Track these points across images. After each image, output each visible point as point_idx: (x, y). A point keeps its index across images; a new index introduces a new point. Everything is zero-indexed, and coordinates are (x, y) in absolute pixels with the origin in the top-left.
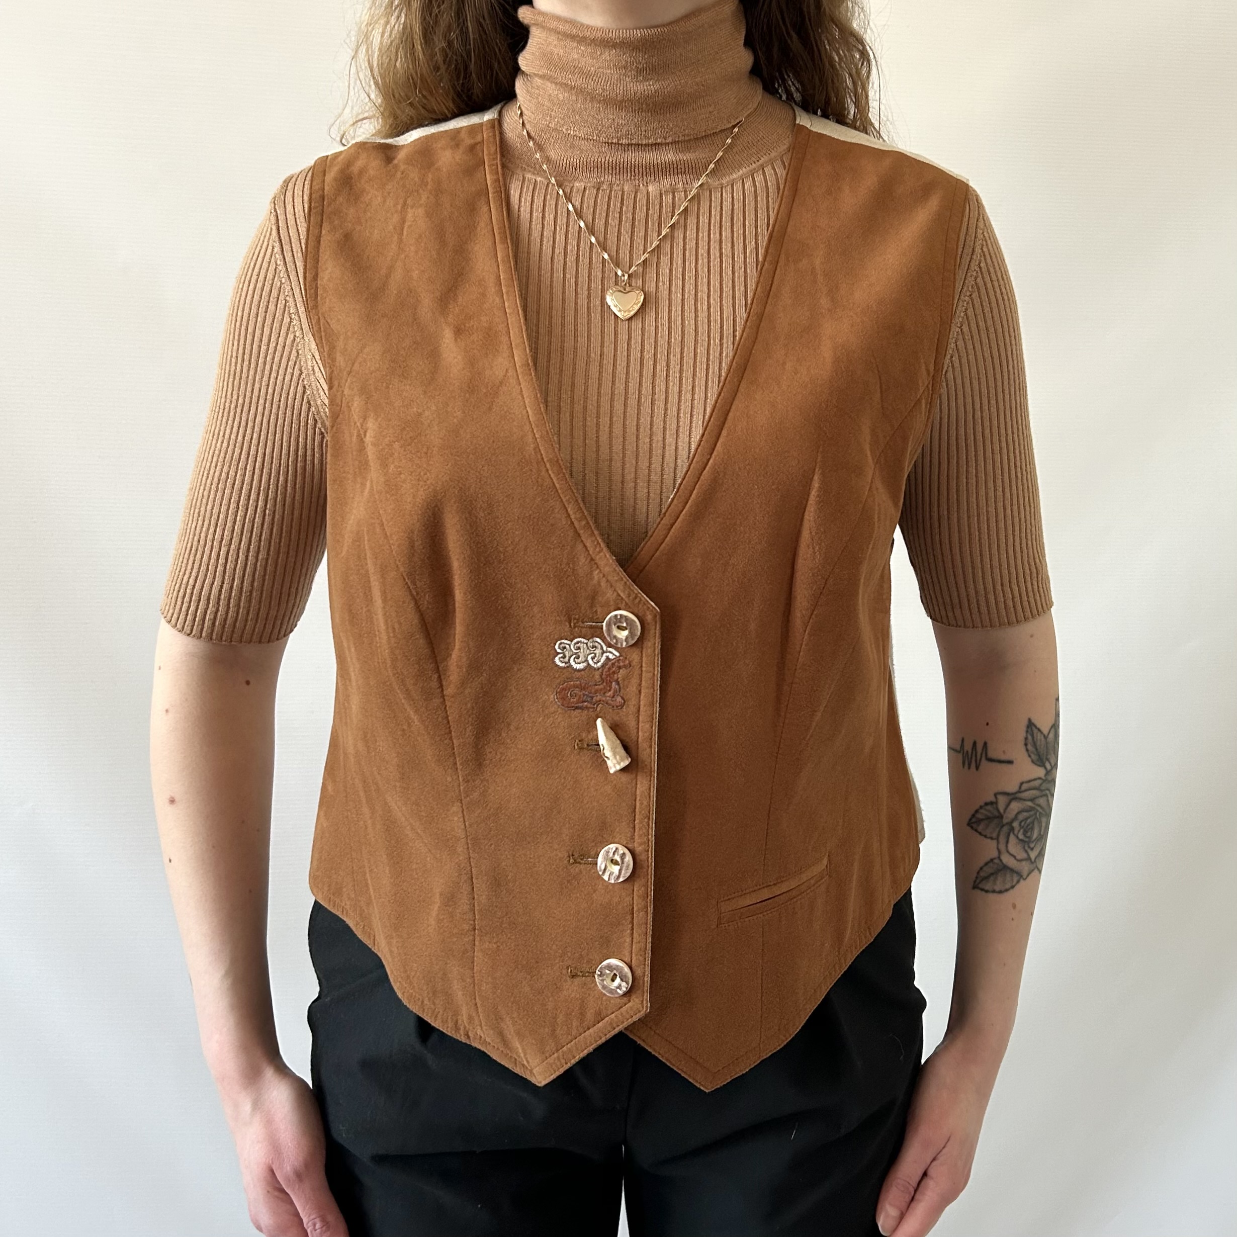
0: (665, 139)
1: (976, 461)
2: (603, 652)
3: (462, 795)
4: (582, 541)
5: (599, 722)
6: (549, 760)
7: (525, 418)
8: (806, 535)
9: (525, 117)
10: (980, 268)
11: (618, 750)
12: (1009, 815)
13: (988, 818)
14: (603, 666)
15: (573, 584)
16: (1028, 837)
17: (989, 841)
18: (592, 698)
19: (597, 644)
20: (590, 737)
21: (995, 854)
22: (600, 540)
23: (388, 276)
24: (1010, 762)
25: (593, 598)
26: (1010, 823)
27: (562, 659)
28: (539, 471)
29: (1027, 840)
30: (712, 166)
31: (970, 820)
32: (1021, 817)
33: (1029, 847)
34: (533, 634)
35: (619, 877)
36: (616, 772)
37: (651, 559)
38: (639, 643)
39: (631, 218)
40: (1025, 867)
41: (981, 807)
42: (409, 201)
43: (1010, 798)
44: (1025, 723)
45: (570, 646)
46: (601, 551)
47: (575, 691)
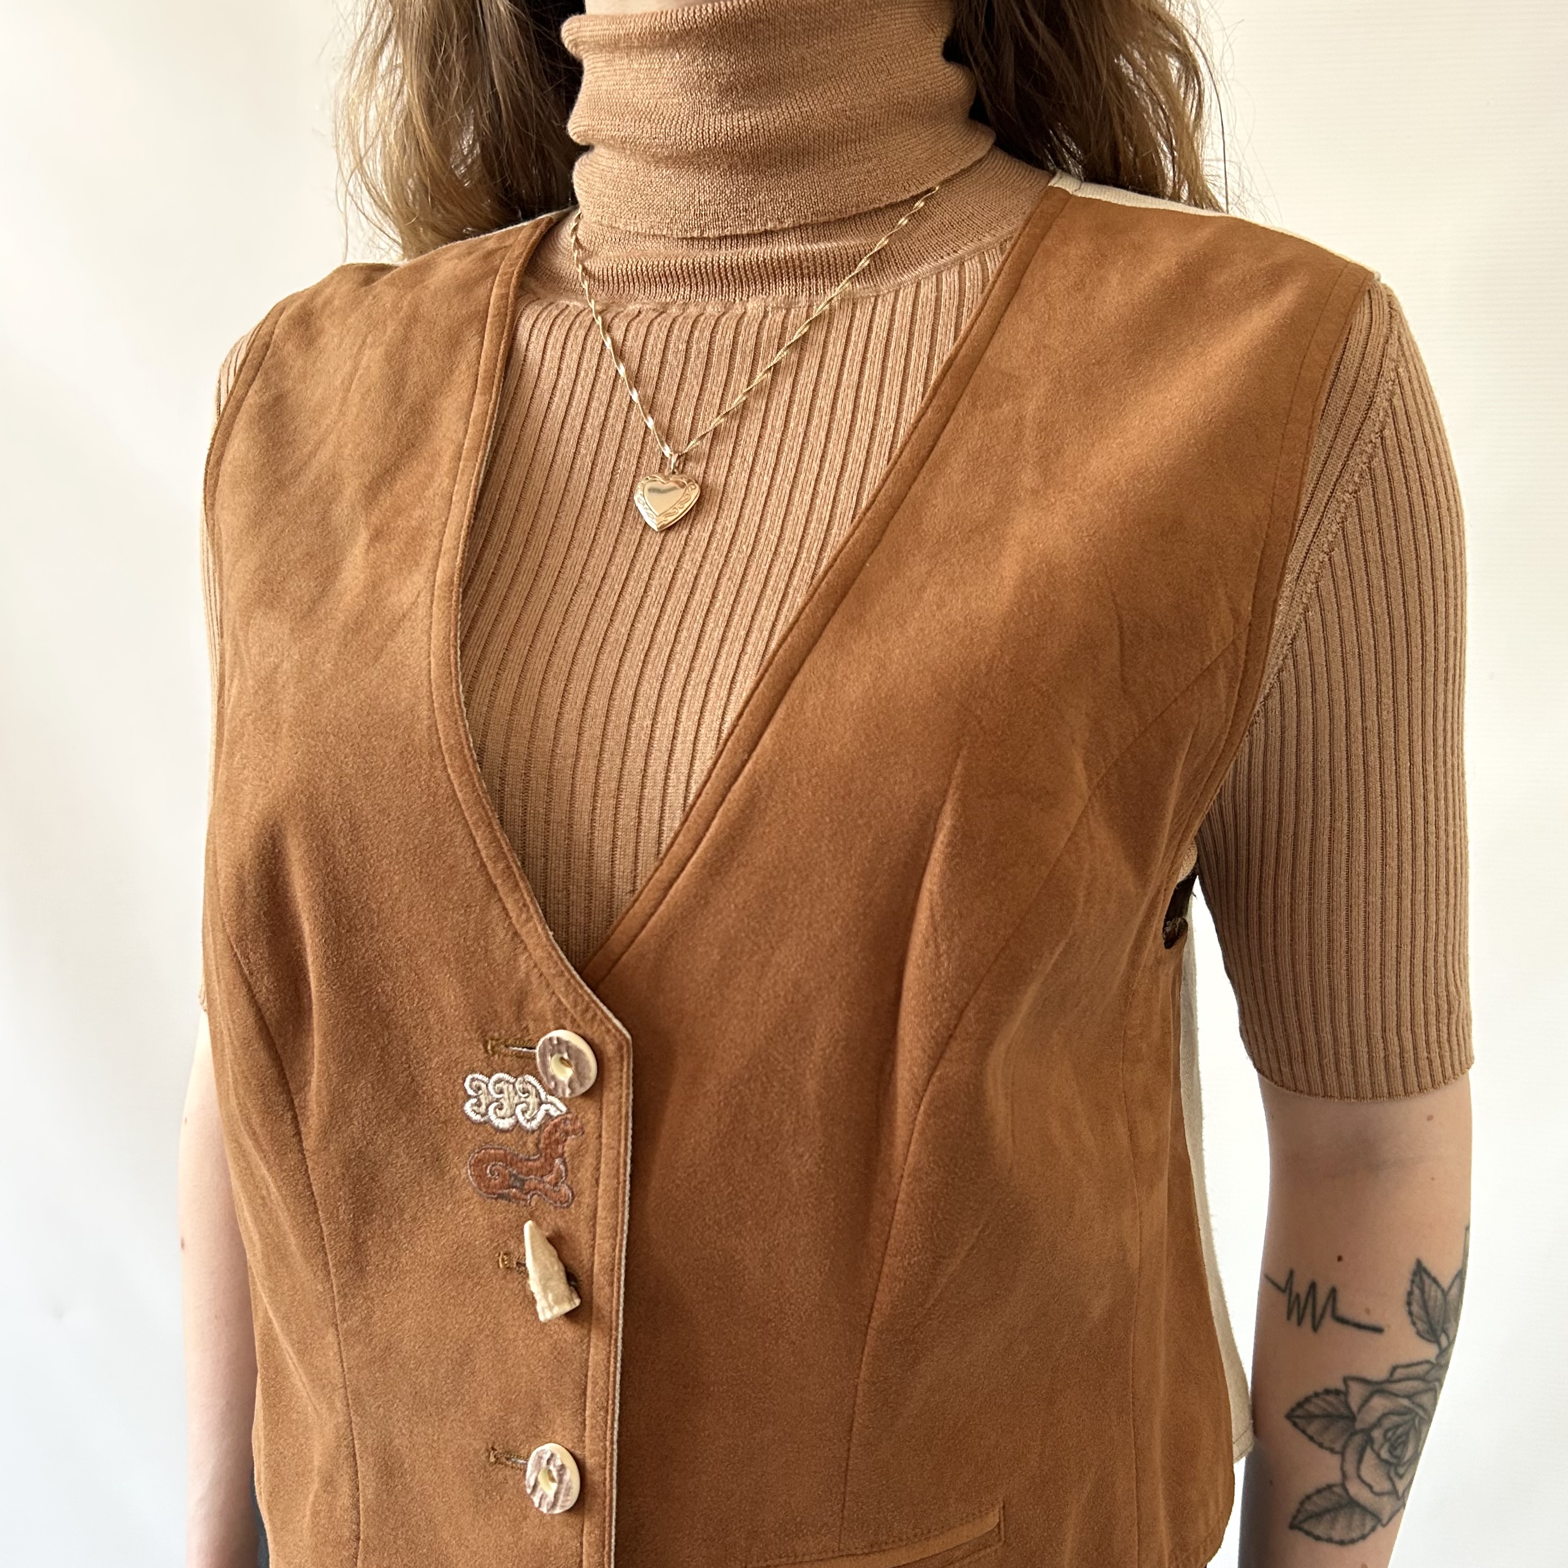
2: (541, 1103)
4: (500, 899)
5: (528, 1226)
6: (460, 1280)
10: (1382, 437)
11: (552, 1283)
12: (1367, 1418)
13: (1329, 1417)
14: (540, 1127)
16: (1396, 1457)
17: (1327, 1454)
18: (524, 1181)
19: (529, 1087)
21: (1335, 1477)
22: (529, 900)
24: (1377, 1329)
25: (520, 1003)
26: (1367, 1432)
27: (475, 1108)
29: (1395, 1461)
30: (866, 262)
31: (1293, 1410)
32: (1387, 1423)
33: (1397, 1474)
34: (429, 1059)
35: (554, 1505)
36: (553, 1321)
37: (632, 942)
38: (595, 1092)
40: (1386, 1505)
41: (1316, 1395)
42: (370, 338)
43: (1371, 1388)
44: (1409, 1266)
45: (487, 1086)
46: (528, 920)
47: (498, 1167)
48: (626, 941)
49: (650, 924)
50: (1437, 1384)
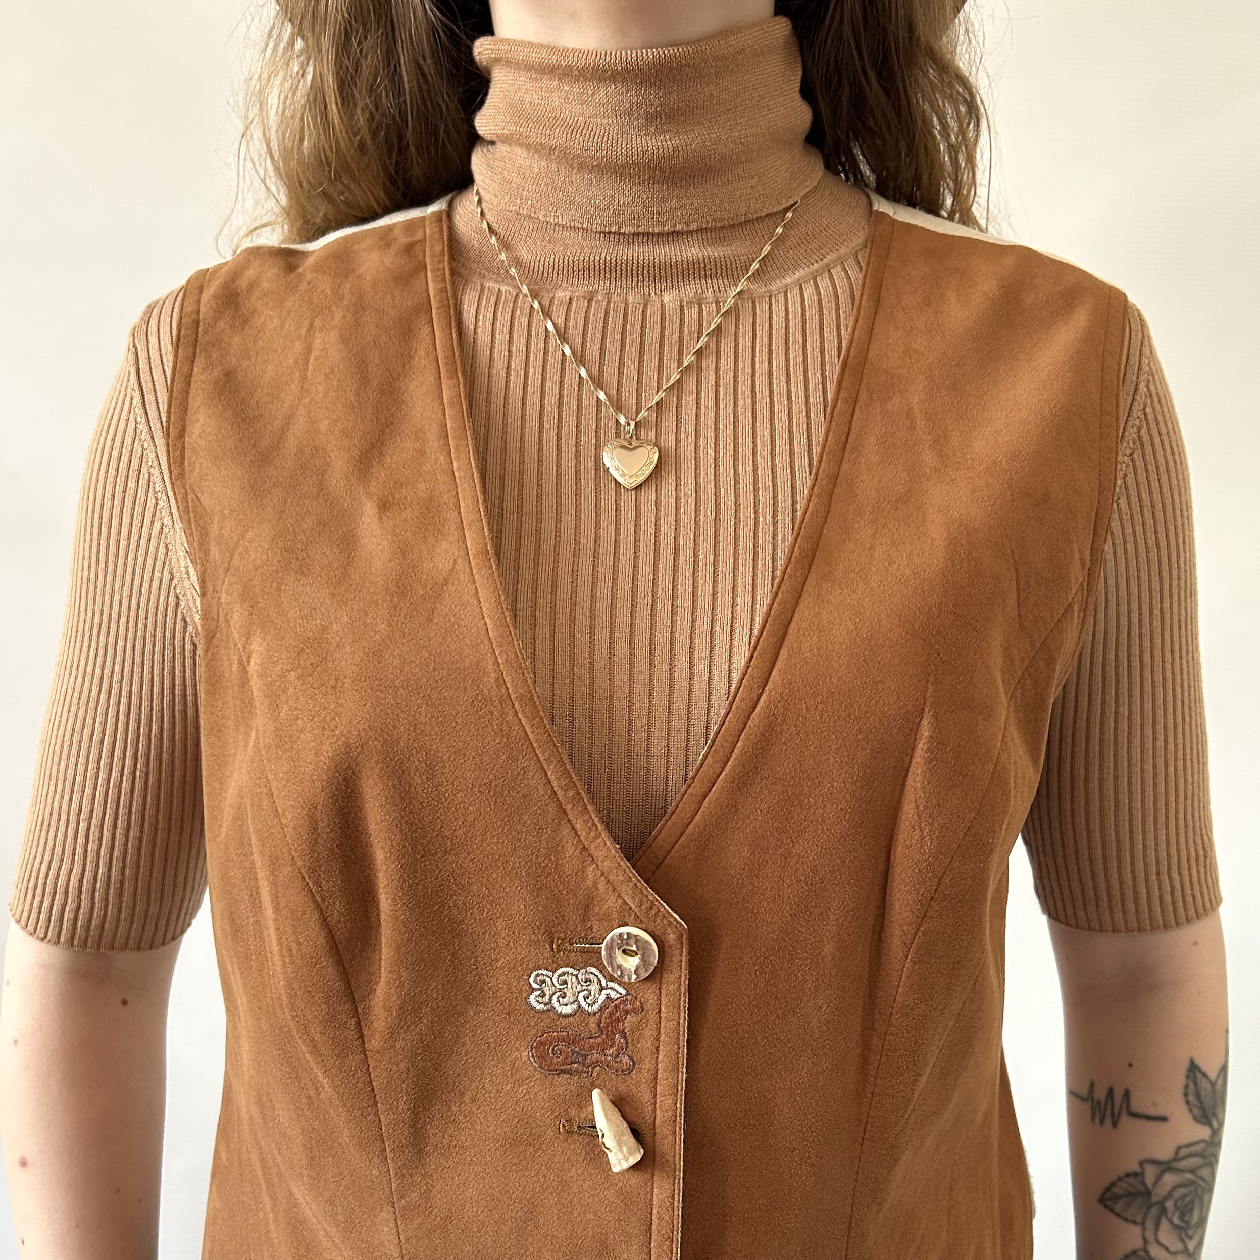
0: (687, 226)
1: (1130, 697)
2: (602, 989)
3: (395, 1195)
4: (569, 821)
5: (596, 1094)
6: (522, 1148)
7: (483, 632)
8: (909, 810)
9: (484, 205)
10: (1145, 414)
11: (624, 1138)
12: (1160, 1192)
13: (1129, 1194)
14: (601, 1010)
15: (557, 886)
16: (1186, 1222)
17: (1130, 1226)
18: (585, 1057)
19: (592, 977)
20: (583, 1116)
21: (1139, 1244)
22: (596, 820)
23: (285, 429)
24: (1163, 1119)
25: (587, 908)
27: (540, 999)
28: (504, 714)
29: (1184, 1225)
30: (755, 265)
31: (1103, 1195)
32: (1177, 1194)
33: (1187, 1235)
34: (497, 960)
36: (621, 1173)
37: (673, 847)
38: (656, 976)
39: (639, 340)
41: (1120, 1179)
42: (317, 323)
43: (1162, 1167)
44: (1184, 1065)
45: (551, 979)
46: (598, 836)
47: (560, 1047)
48: (667, 847)
50: (1213, 1159)
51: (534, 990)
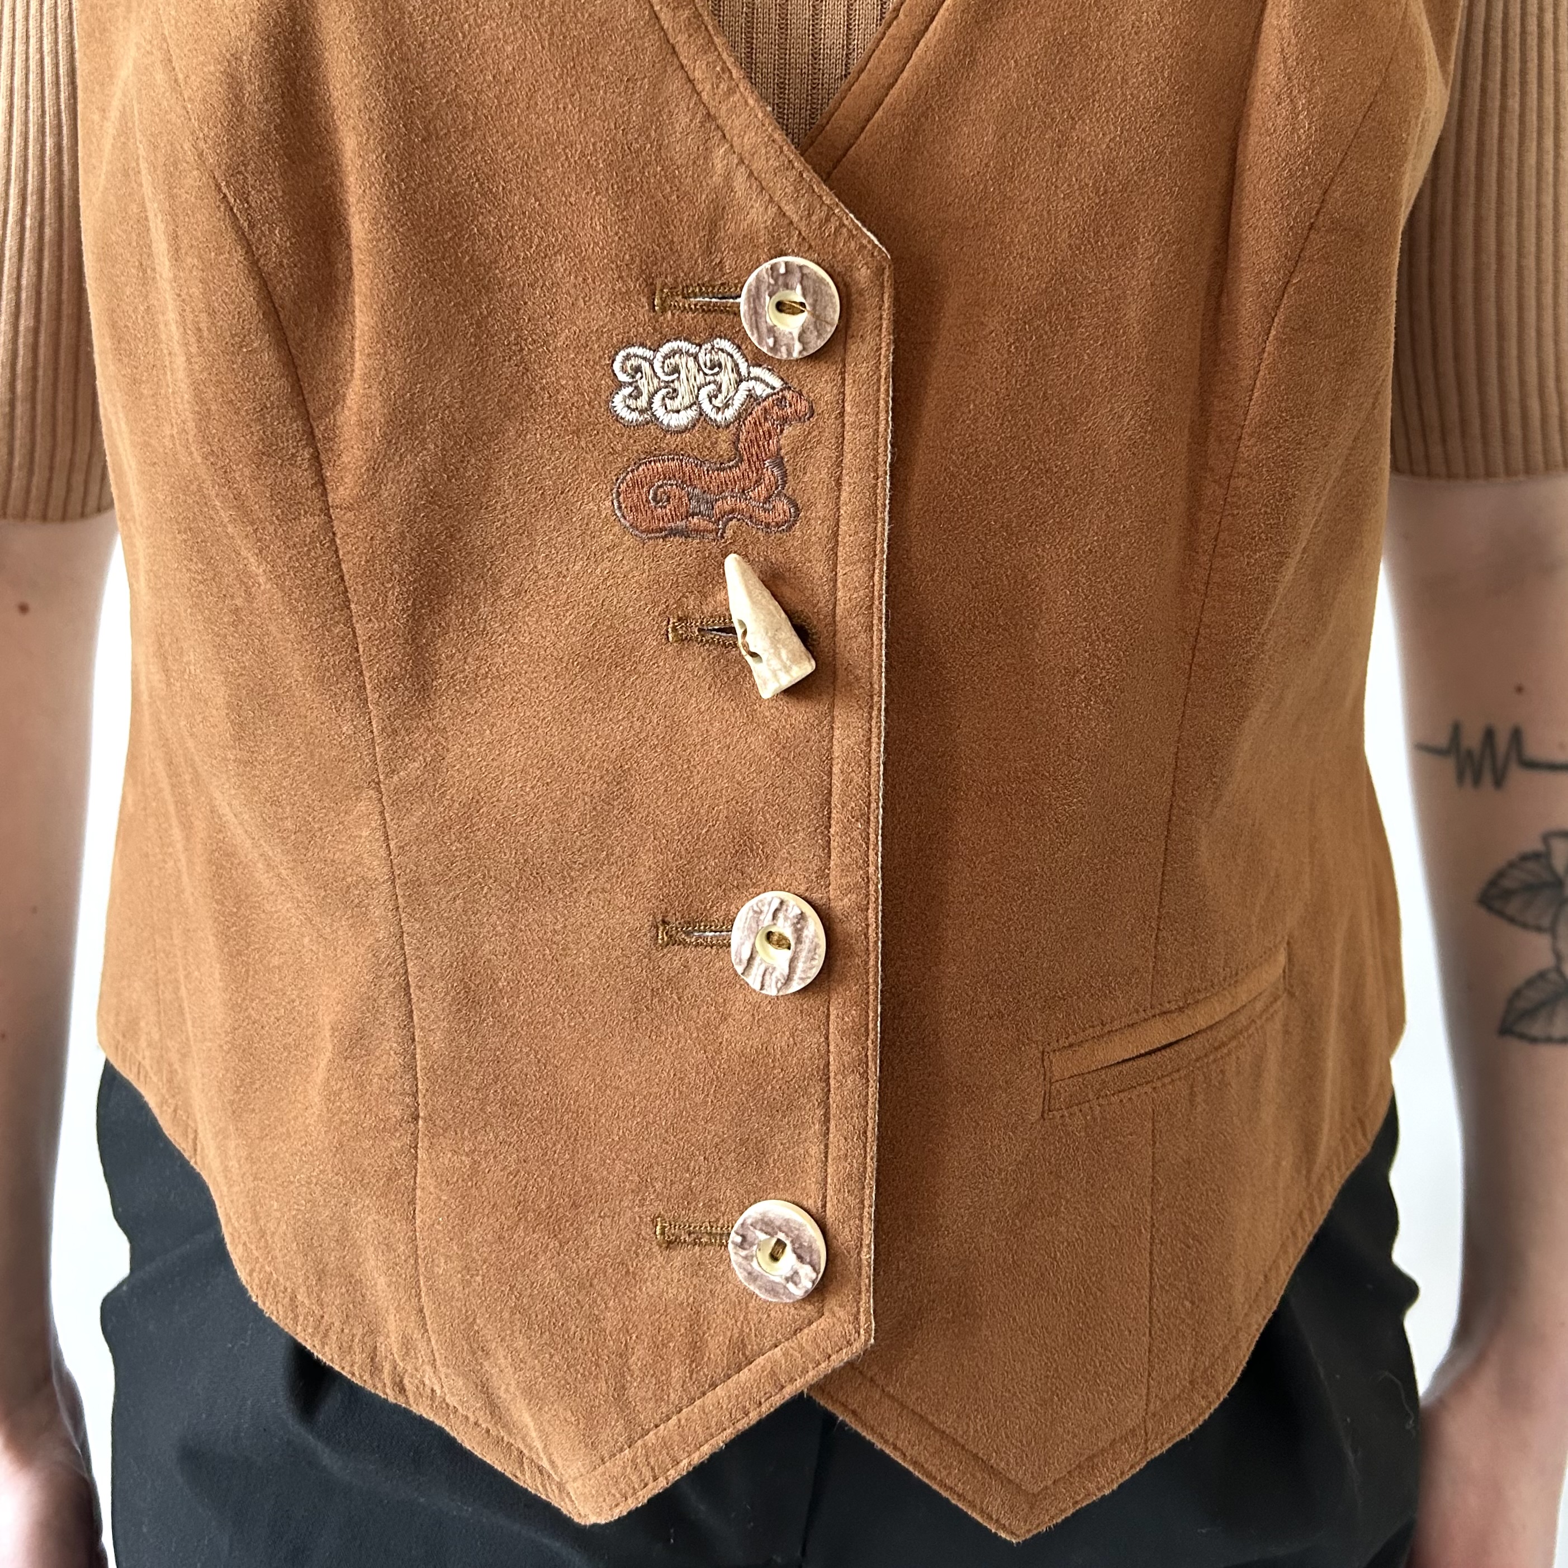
13: (1529, 887)
14: (739, 417)
17: (1533, 934)
18: (712, 503)
25: (713, 225)
31: (1487, 888)
35: (789, 979)
38: (836, 346)
45: (652, 365)
46: (731, 91)
47: (666, 488)
48: (852, 127)
49: (888, 100)
51: (621, 385)
